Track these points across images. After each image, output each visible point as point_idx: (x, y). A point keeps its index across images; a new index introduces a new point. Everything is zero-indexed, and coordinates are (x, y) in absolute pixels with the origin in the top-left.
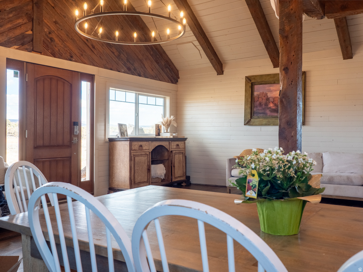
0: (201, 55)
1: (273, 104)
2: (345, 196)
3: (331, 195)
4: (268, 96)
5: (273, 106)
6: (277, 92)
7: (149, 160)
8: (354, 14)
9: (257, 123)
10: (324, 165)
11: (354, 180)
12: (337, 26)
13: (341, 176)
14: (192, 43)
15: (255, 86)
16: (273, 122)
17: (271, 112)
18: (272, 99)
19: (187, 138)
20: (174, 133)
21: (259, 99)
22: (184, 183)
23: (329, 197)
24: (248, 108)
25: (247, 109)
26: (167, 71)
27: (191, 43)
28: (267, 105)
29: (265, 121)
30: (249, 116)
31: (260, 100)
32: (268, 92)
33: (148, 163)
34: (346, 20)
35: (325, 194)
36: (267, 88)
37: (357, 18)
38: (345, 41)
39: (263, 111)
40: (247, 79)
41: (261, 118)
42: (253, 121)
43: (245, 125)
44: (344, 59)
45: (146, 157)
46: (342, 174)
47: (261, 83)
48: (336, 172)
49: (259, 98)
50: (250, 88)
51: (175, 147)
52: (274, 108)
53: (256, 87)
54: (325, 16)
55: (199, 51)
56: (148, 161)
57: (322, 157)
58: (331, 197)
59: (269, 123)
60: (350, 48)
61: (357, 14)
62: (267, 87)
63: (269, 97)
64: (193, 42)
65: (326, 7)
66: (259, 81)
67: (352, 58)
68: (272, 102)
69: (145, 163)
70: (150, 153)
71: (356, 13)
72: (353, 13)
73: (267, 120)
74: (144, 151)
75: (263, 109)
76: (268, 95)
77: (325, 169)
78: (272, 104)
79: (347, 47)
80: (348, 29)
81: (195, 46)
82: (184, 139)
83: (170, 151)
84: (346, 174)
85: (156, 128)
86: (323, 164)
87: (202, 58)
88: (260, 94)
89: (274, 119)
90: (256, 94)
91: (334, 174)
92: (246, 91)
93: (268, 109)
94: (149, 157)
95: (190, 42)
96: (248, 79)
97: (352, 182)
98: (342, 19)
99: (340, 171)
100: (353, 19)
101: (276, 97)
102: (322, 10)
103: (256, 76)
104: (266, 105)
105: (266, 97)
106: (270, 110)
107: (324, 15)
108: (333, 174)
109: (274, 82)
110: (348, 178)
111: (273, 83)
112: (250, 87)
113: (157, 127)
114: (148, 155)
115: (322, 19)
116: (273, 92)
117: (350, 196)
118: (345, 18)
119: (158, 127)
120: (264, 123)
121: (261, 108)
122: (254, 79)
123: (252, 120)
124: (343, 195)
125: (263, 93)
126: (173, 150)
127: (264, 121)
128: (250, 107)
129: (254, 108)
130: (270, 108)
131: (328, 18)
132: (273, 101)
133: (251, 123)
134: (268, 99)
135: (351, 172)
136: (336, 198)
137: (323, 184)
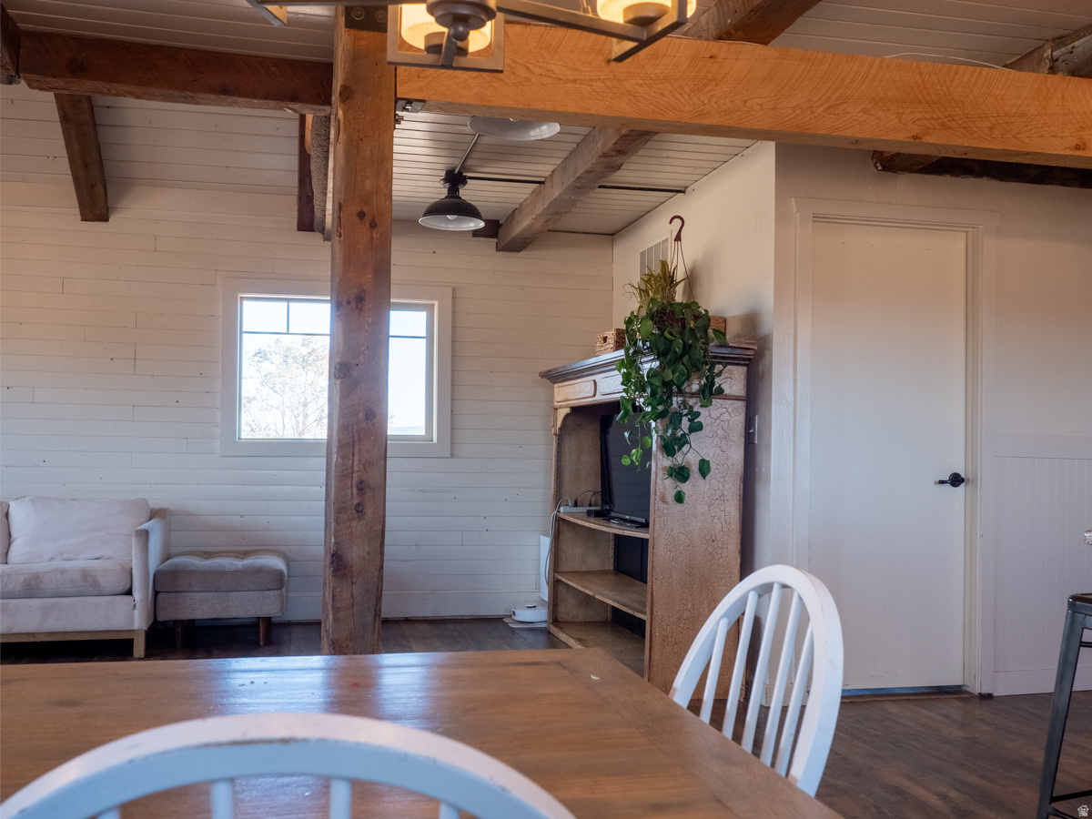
2: (73, 630)
3: (31, 631)
8: (109, 94)
10: (12, 539)
11: (102, 580)
12: (65, 119)
13: (63, 572)
23: (26, 640)
34: (92, 107)
35: (14, 631)
37: (122, 108)
38: (86, 166)
44: (84, 219)
46: (68, 565)
48: (52, 559)
54: (19, 77)
57: (7, 515)
58: (31, 640)
60: (102, 191)
61: (117, 95)
65: (23, 51)
67: (106, 220)
71: (114, 92)
72: (106, 91)
77: (17, 551)
79: (93, 186)
80: (96, 132)
84: (80, 564)
86: (10, 536)
91: (43, 564)
97: (96, 585)
98: (79, 100)
99: (61, 554)
100: (112, 107)
102: (11, 58)
107: (17, 73)
108: (40, 566)
110: (85, 574)
115: (10, 83)
117: (89, 630)
118: (89, 98)
124: (69, 629)
131: (30, 86)
135: (96, 556)
136: (48, 639)
137: (6, 601)
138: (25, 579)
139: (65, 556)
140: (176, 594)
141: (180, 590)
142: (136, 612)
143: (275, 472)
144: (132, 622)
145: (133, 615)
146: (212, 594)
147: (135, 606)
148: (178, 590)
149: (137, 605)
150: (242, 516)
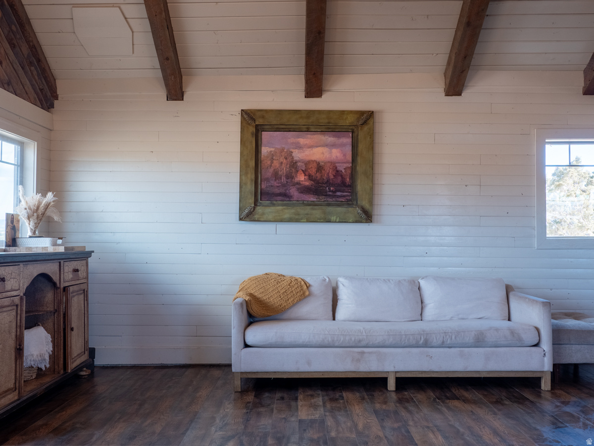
0: (133, 45)
1: (305, 175)
2: (506, 370)
3: (478, 370)
4: (293, 158)
5: (305, 180)
6: (314, 149)
7: (19, 321)
9: (270, 217)
10: (424, 304)
11: (524, 336)
13: (497, 330)
14: (120, 8)
15: (263, 133)
16: (307, 214)
17: (300, 193)
18: (303, 164)
19: (93, 252)
20: (59, 238)
21: (272, 162)
22: (85, 369)
24: (249, 183)
25: (246, 184)
26: (32, 74)
27: (118, 8)
28: (292, 178)
29: (288, 212)
30: (252, 200)
31: (276, 164)
32: (293, 149)
33: (18, 330)
35: (467, 370)
36: (292, 140)
39: (282, 190)
40: (245, 116)
41: (278, 205)
42: (260, 211)
43: (241, 219)
44: (447, 95)
45: (14, 313)
47: (277, 128)
49: (272, 160)
50: (252, 137)
51: (71, 276)
52: (307, 183)
53: (266, 136)
55: (133, 32)
56: (18, 324)
57: (419, 288)
59: (297, 217)
62: (291, 137)
63: (295, 159)
64: (123, 7)
66: (274, 122)
67: (460, 94)
68: (303, 170)
69: (10, 332)
70: (21, 298)
73: (293, 211)
74: (9, 294)
75: (284, 185)
76: (293, 155)
78: (303, 175)
81: (126, 18)
82: (85, 255)
83: (62, 287)
85: (7, 226)
86: (422, 302)
87: (133, 53)
88: (276, 152)
89: (309, 208)
90: (266, 151)
92: (243, 142)
93: (294, 185)
94: (19, 312)
95: (113, 5)
96: (248, 116)
97: (520, 339)
101: (312, 161)
103: (266, 111)
104: (290, 176)
105: (289, 159)
106: (298, 189)
109: (308, 128)
110: (512, 332)
111: (305, 130)
112: (252, 134)
113: (9, 222)
114: (17, 306)
116: (304, 149)
117: (515, 370)
119: (12, 222)
120: (286, 216)
121: (279, 183)
122: (263, 117)
123: (259, 209)
124: (503, 369)
125: (283, 150)
126: (67, 284)
127: (286, 211)
128: (252, 180)
129: (263, 183)
130: (298, 183)
132: (306, 170)
133: (256, 217)
134: (294, 164)
135: (479, 317)
136: (488, 376)
137: (462, 349)
138: (475, 335)
139: (460, 316)
140: (559, 346)
141: (563, 343)
142: (546, 359)
143: (572, 260)
144: (543, 366)
145: (543, 361)
146: (583, 346)
147: (545, 354)
148: (561, 343)
149: (546, 354)
150: (551, 289)
